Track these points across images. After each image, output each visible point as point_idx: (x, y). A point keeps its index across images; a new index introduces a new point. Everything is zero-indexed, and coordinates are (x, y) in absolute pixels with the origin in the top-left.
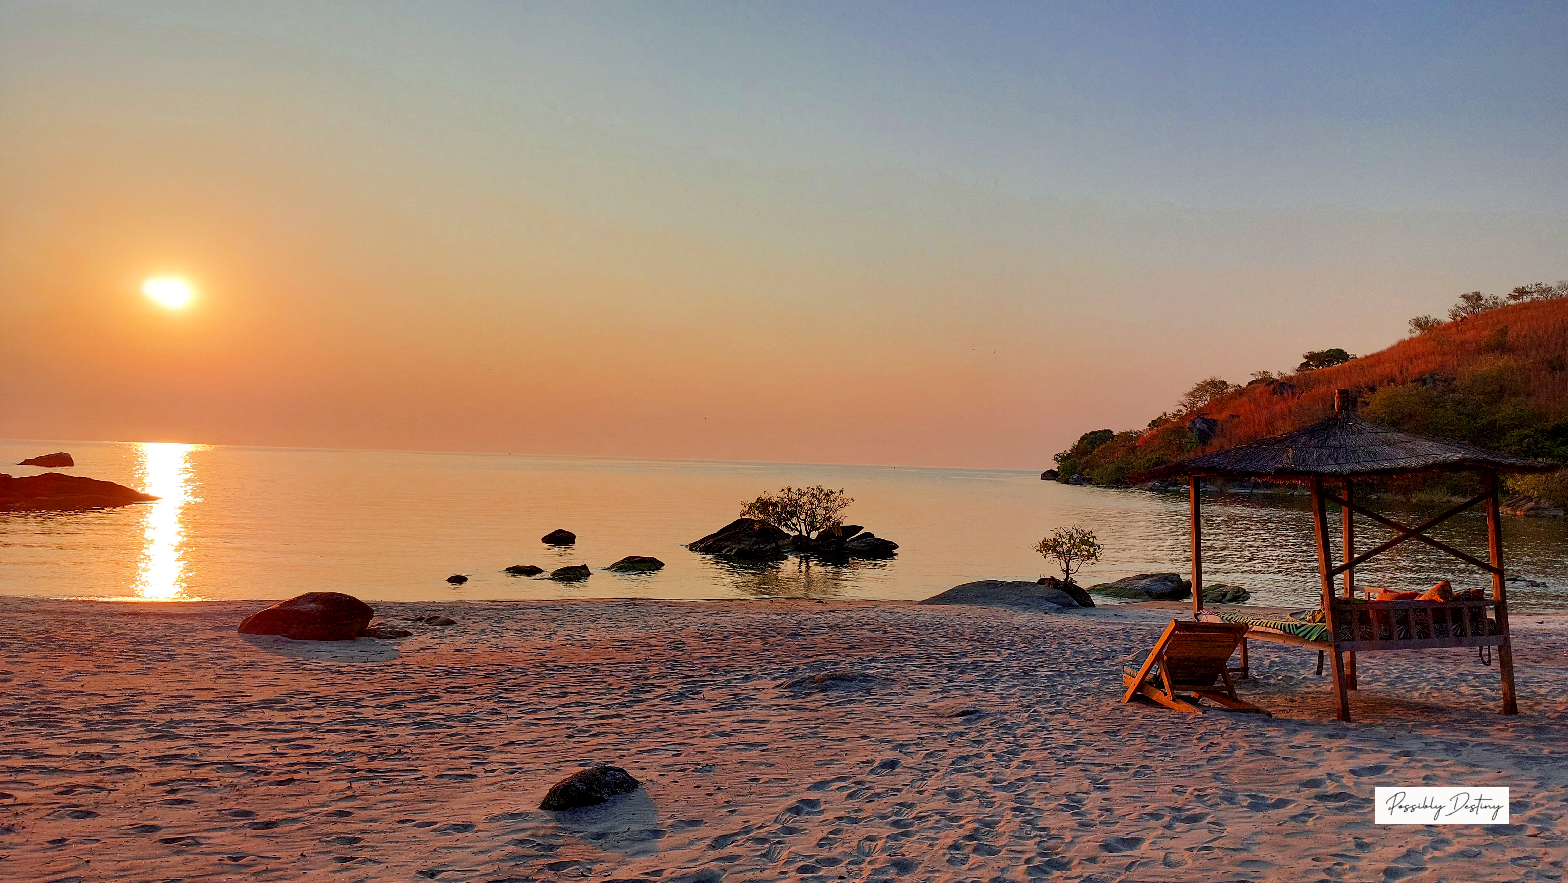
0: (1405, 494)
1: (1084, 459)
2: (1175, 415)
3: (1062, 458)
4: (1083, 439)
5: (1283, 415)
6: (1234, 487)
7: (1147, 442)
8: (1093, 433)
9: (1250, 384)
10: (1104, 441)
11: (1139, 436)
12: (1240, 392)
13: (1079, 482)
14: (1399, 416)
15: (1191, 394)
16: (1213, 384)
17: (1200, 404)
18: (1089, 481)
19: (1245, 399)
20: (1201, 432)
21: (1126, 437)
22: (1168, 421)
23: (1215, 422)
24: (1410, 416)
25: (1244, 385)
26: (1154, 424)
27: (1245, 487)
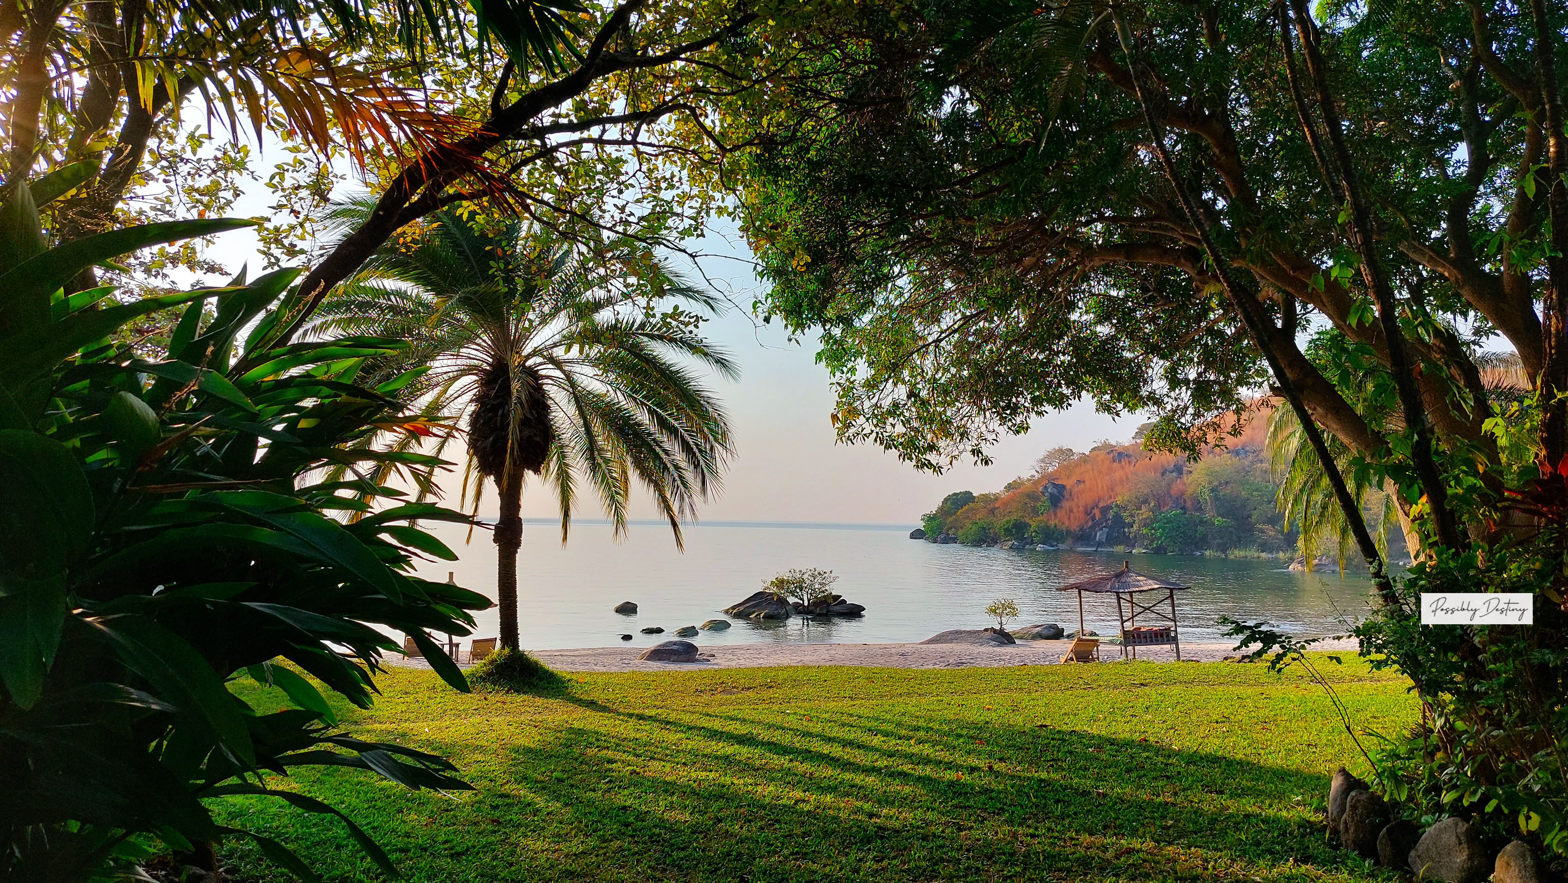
0: (1224, 551)
1: (950, 520)
2: (1029, 480)
3: (930, 519)
4: (946, 500)
5: (1121, 482)
6: (1082, 546)
7: (1005, 504)
8: (955, 494)
9: (1093, 449)
10: (965, 503)
11: (997, 498)
12: (1084, 459)
13: (946, 541)
14: (1216, 483)
15: (1043, 461)
16: (1061, 451)
17: (1050, 469)
18: (954, 540)
19: (1089, 467)
20: (1052, 495)
21: (985, 498)
22: (1022, 484)
23: (1064, 487)
24: (1227, 483)
25: (1087, 453)
26: (1009, 487)
27: (1092, 546)
